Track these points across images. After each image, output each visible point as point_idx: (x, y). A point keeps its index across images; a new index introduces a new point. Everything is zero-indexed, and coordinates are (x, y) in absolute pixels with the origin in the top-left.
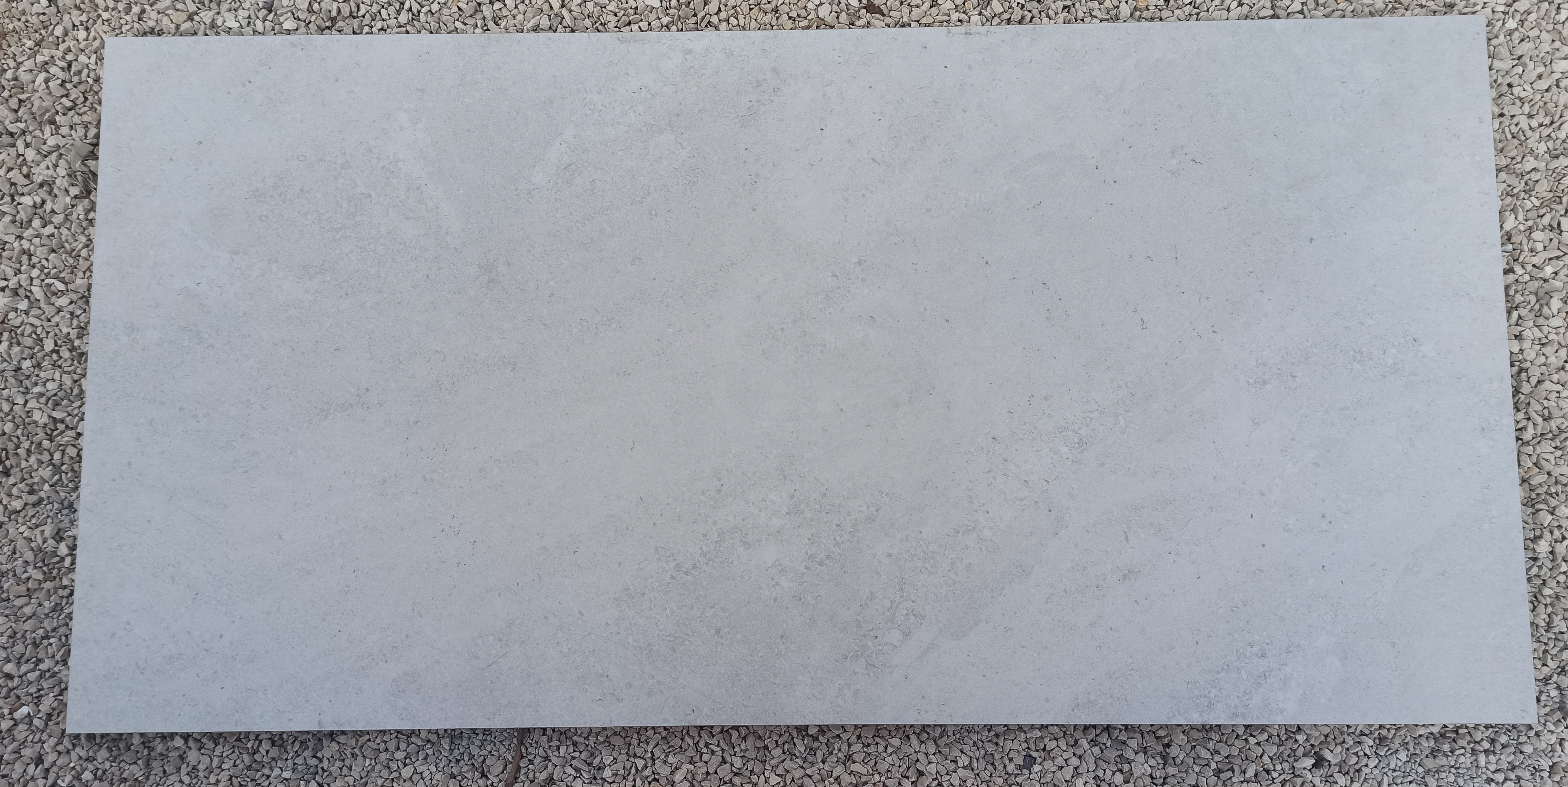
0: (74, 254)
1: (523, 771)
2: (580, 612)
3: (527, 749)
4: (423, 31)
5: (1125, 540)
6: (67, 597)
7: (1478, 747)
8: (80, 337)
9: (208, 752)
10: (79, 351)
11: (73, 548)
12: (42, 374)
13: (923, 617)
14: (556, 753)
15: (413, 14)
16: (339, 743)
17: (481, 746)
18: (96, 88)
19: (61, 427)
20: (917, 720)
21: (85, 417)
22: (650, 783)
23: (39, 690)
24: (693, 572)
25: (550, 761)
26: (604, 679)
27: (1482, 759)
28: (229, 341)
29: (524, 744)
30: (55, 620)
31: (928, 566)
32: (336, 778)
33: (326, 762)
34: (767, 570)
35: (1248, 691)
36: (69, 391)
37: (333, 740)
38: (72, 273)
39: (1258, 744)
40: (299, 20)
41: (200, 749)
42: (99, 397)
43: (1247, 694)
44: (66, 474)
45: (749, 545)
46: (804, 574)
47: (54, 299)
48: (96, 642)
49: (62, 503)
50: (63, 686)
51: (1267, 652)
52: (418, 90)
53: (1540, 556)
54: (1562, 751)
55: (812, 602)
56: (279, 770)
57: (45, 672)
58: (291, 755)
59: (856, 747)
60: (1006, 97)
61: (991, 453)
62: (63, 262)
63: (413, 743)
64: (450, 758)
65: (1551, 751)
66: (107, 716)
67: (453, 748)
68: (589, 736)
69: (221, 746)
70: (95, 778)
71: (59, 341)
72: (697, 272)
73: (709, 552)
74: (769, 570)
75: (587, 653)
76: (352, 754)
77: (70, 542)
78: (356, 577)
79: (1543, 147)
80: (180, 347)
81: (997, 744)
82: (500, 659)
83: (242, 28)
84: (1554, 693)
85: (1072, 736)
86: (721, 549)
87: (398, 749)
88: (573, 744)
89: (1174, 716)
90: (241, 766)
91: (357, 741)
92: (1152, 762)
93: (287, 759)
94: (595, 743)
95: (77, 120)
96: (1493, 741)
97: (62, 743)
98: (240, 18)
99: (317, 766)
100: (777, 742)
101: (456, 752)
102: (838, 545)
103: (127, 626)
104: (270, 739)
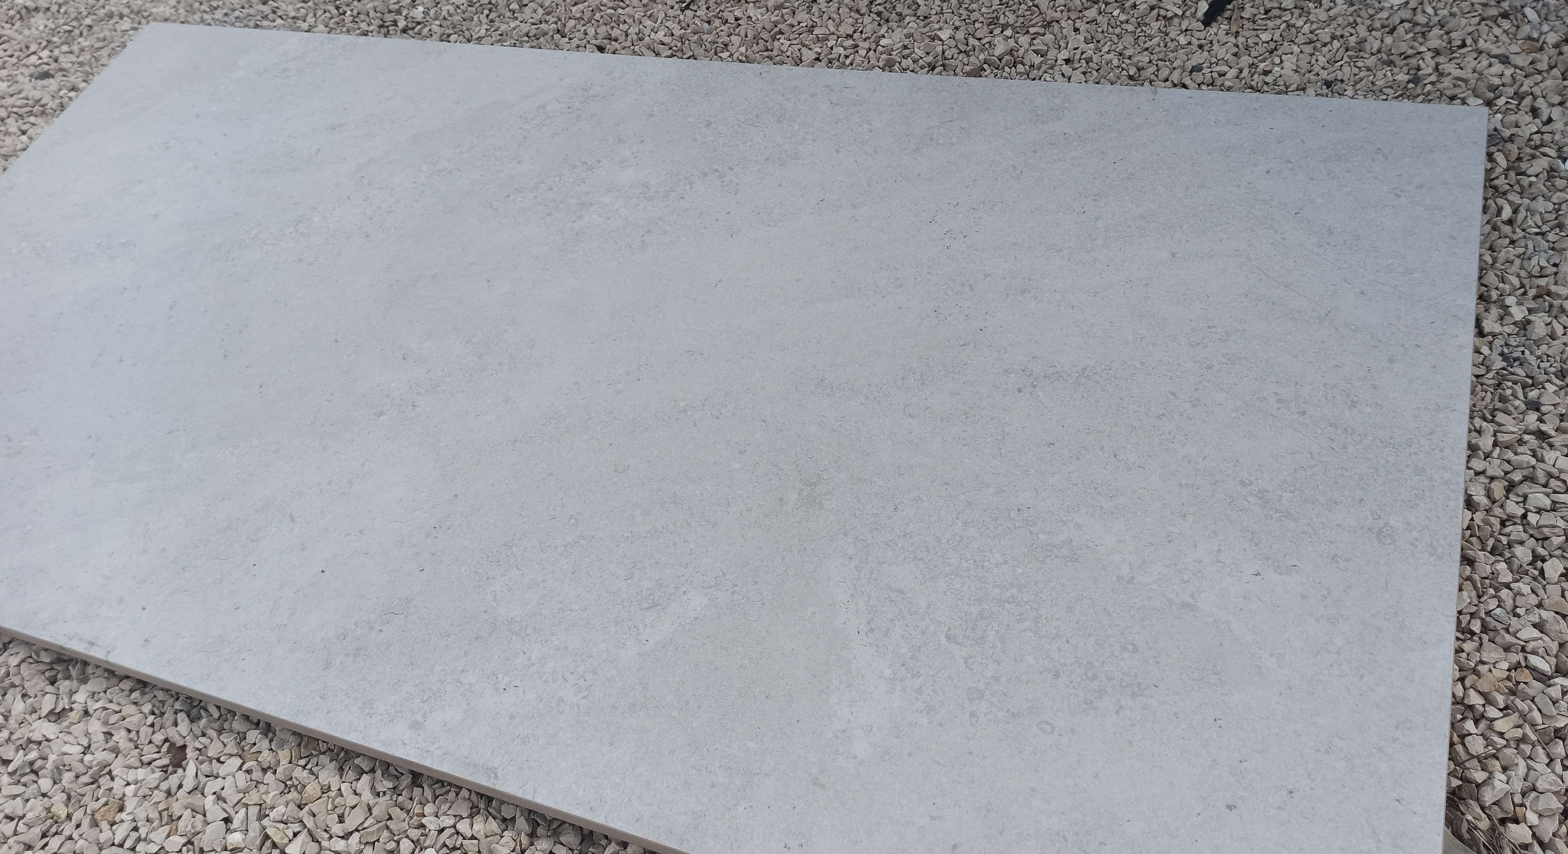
55: (610, 136)
60: (113, 553)
72: (559, 442)
73: (685, 184)
74: (635, 164)
75: (845, 121)
78: (1083, 207)
82: (937, 125)
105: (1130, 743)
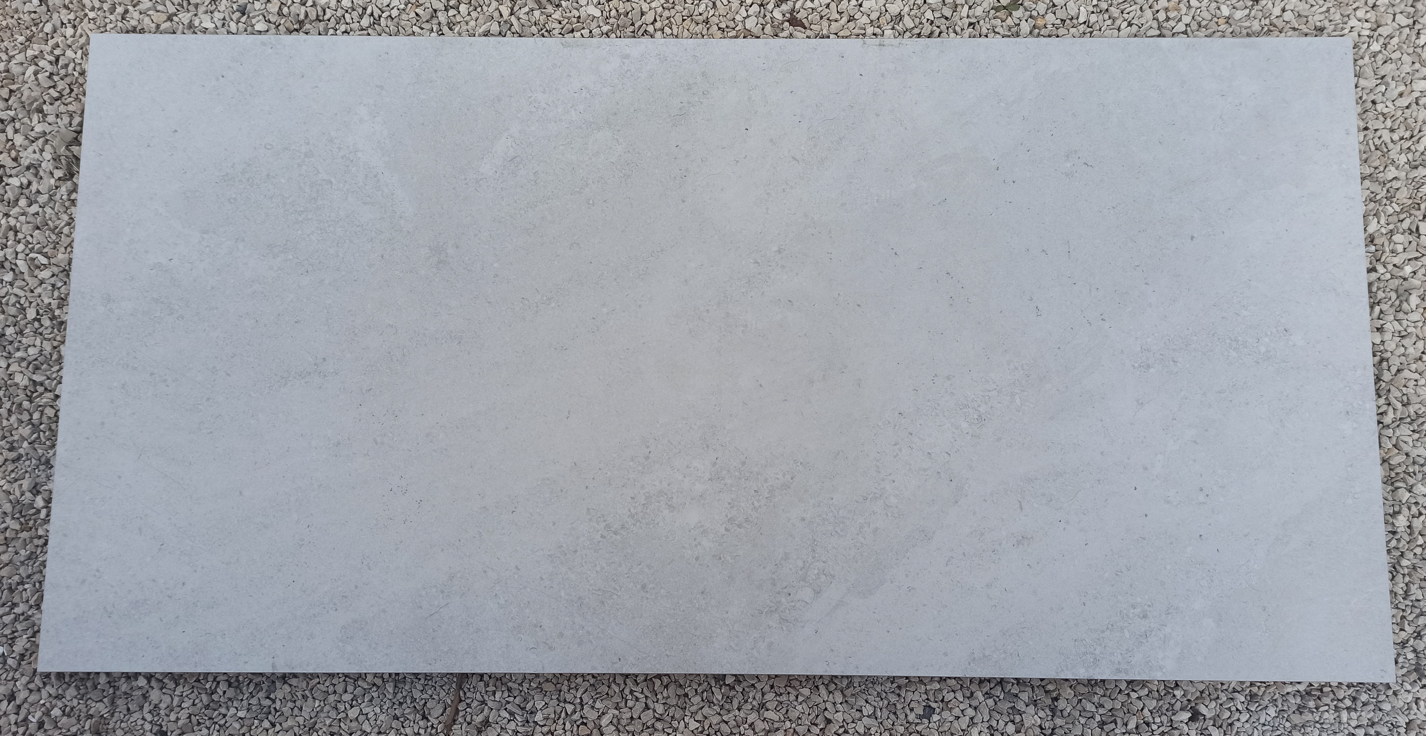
0: (56, 231)
1: (461, 714)
2: (516, 567)
3: (465, 694)
4: (383, 34)
5: (1019, 509)
6: (42, 547)
7: (1340, 705)
8: (60, 307)
9: (169, 692)
10: (59, 320)
11: (48, 501)
12: (24, 341)
13: (833, 577)
14: (492, 698)
15: (374, 19)
16: (290, 685)
17: (423, 691)
18: (81, 80)
19: (40, 389)
20: (826, 671)
21: (63, 381)
22: (578, 726)
23: (13, 632)
24: (622, 532)
25: (486, 704)
26: (538, 629)
27: (1344, 715)
28: (198, 313)
29: (463, 689)
30: (30, 568)
31: (838, 529)
32: (287, 718)
33: (278, 703)
34: (690, 531)
35: (1130, 649)
36: (49, 356)
37: (285, 682)
38: (54, 248)
39: (1139, 698)
40: (270, 22)
41: (161, 689)
42: (77, 362)
43: (1129, 651)
44: (44, 432)
45: (674, 508)
46: (723, 535)
47: (37, 272)
48: (67, 587)
49: (39, 460)
50: (36, 628)
51: (1148, 613)
52: (377, 86)
53: (1399, 530)
54: (1418, 709)
55: (731, 561)
56: (235, 709)
57: (19, 615)
58: (246, 696)
59: (769, 696)
60: (916, 103)
61: (897, 427)
62: (46, 238)
63: (359, 686)
64: (394, 701)
65: (1407, 709)
66: (76, 656)
67: (396, 691)
68: (522, 682)
69: (181, 686)
70: (64, 714)
71: (40, 311)
72: (629, 257)
73: (637, 514)
74: (692, 531)
75: (522, 605)
76: (303, 696)
77: (46, 495)
78: (310, 531)
79: (1403, 159)
80: (152, 317)
81: (899, 695)
82: (441, 610)
83: (217, 29)
84: (1411, 656)
85: (968, 688)
86: (648, 511)
87: (346, 691)
88: (508, 690)
89: (1062, 670)
90: (199, 705)
91: (308, 683)
92: (1042, 714)
93: (242, 700)
94: (528, 689)
95: (63, 109)
96: (1354, 699)
97: (33, 682)
98: (215, 19)
99: (270, 707)
100: (696, 690)
101: (400, 695)
102: (755, 509)
103: (97, 574)
104: (227, 680)
105: (226, 150)
